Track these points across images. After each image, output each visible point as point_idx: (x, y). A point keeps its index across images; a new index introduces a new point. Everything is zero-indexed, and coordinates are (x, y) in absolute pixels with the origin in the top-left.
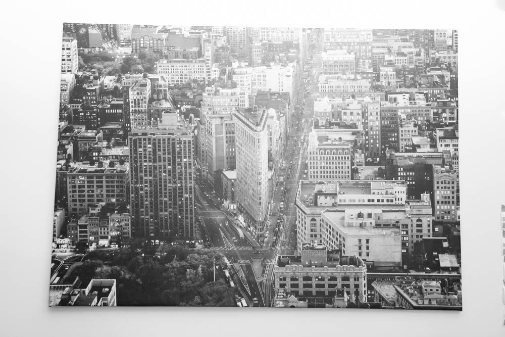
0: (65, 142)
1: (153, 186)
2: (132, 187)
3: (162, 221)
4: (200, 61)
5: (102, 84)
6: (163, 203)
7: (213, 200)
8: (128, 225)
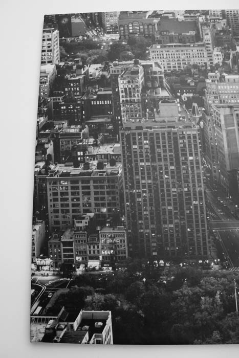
0: (43, 141)
1: (153, 191)
2: (126, 193)
3: (166, 236)
4: (198, 46)
5: (87, 73)
6: (167, 213)
7: (229, 207)
8: (124, 242)
